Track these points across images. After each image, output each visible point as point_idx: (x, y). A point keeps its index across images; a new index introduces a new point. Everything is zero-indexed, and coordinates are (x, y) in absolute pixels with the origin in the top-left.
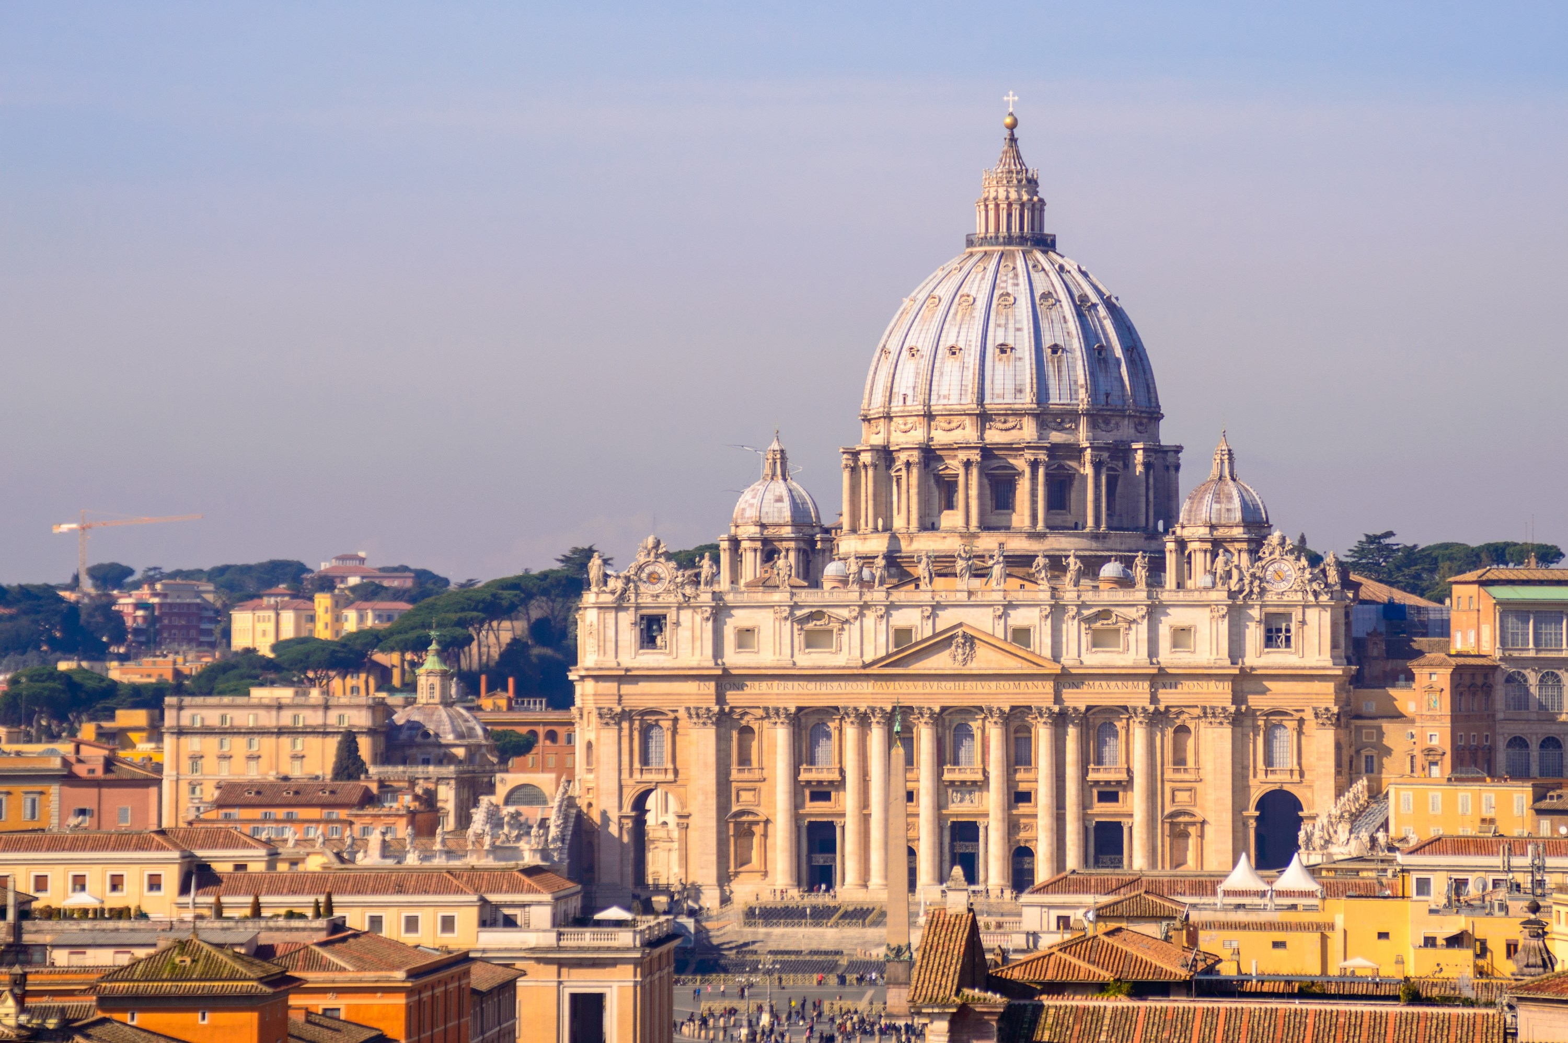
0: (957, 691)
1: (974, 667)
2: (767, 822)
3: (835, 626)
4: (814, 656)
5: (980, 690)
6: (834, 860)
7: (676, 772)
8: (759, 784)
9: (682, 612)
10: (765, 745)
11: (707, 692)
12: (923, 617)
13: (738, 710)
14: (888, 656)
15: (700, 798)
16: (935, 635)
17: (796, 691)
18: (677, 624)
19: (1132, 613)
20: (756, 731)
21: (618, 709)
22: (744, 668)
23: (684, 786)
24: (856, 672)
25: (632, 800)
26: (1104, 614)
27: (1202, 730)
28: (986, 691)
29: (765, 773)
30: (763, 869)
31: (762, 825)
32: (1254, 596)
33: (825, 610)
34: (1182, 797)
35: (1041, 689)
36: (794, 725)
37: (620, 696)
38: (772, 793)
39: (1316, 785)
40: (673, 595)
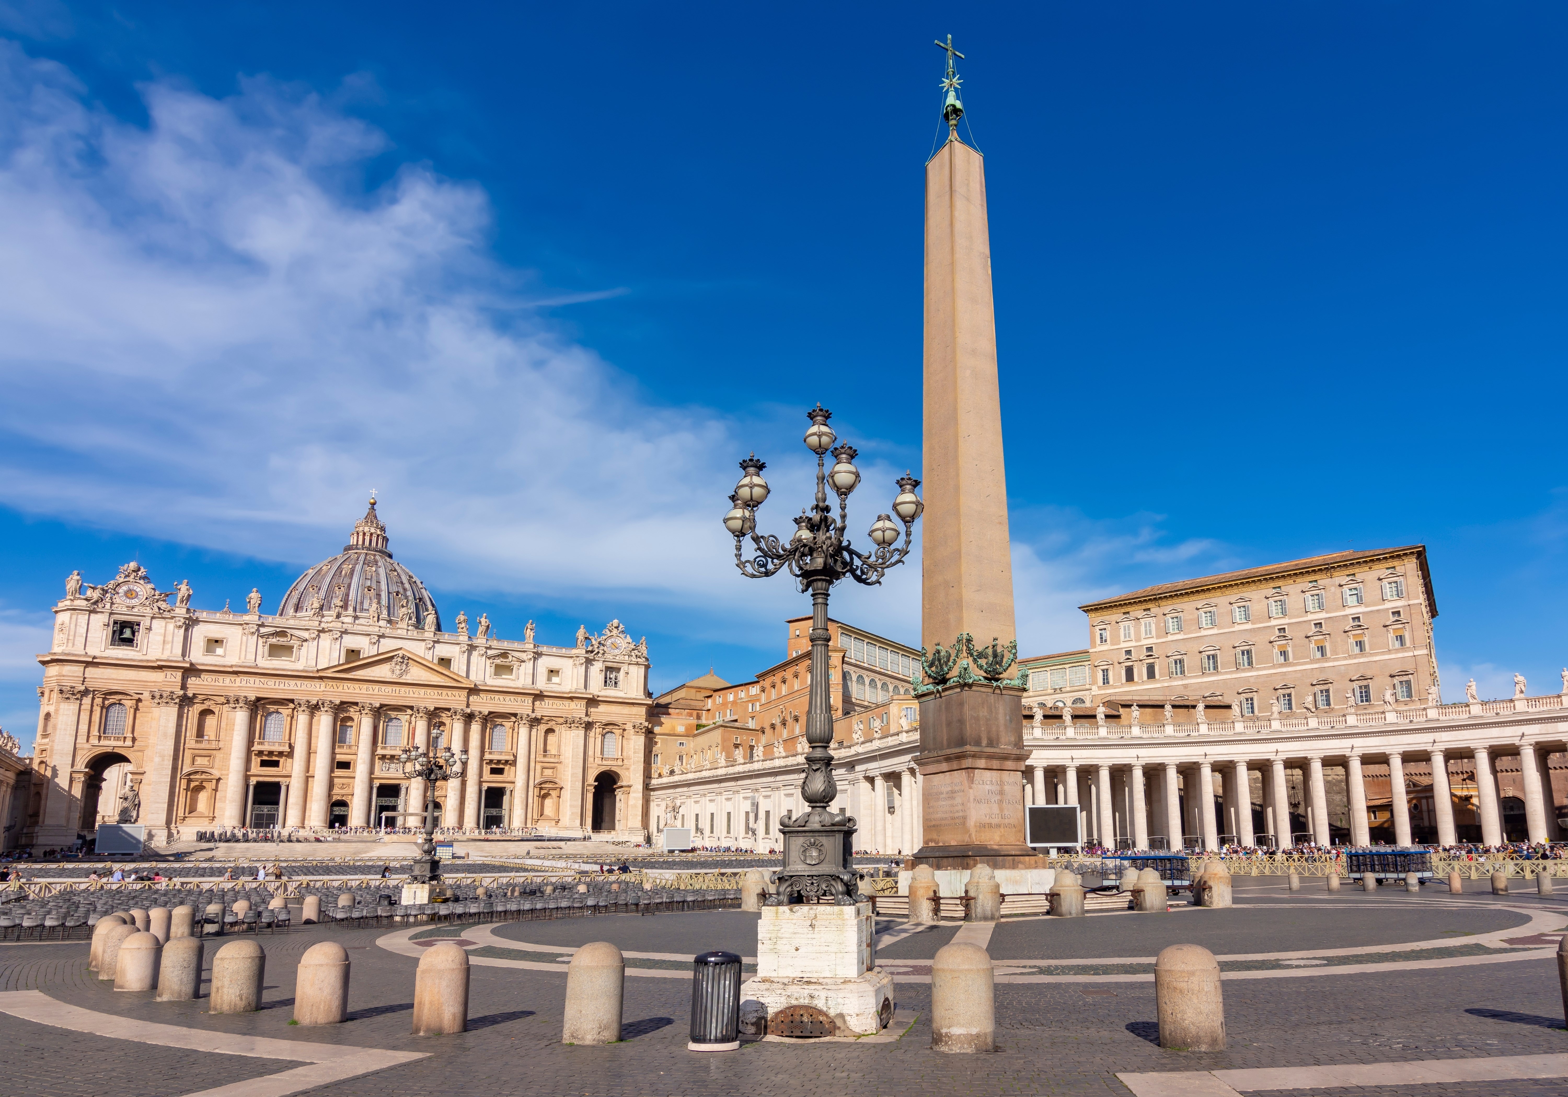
0: (394, 694)
1: (407, 679)
2: (218, 780)
3: (295, 643)
4: (274, 662)
5: (411, 695)
6: (277, 810)
7: (134, 740)
8: (214, 752)
9: (154, 621)
10: (223, 725)
11: (173, 679)
12: (371, 643)
13: (200, 697)
14: (339, 665)
15: (157, 759)
16: (378, 655)
17: (256, 685)
18: (149, 629)
19: (523, 656)
20: (217, 713)
21: (82, 688)
22: (211, 665)
23: (142, 751)
24: (311, 675)
25: (87, 760)
26: (504, 655)
27: (563, 732)
28: (416, 696)
29: (221, 745)
30: (211, 815)
31: (214, 782)
32: (600, 655)
33: (288, 630)
34: (548, 772)
35: (457, 698)
36: (252, 710)
37: (85, 678)
38: (227, 759)
39: (632, 768)
40: (148, 608)
